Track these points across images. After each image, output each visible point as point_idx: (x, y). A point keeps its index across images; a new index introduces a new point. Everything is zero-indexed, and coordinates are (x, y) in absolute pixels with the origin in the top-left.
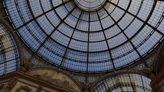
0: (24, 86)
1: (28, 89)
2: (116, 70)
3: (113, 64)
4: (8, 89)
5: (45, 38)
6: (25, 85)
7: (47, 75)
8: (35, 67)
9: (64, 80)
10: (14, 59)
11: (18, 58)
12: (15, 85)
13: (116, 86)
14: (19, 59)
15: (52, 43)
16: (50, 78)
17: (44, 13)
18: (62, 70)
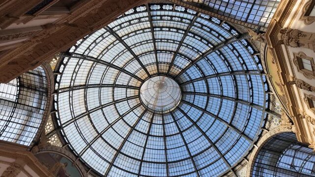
5: (165, 167)
15: (175, 166)
17: (145, 148)
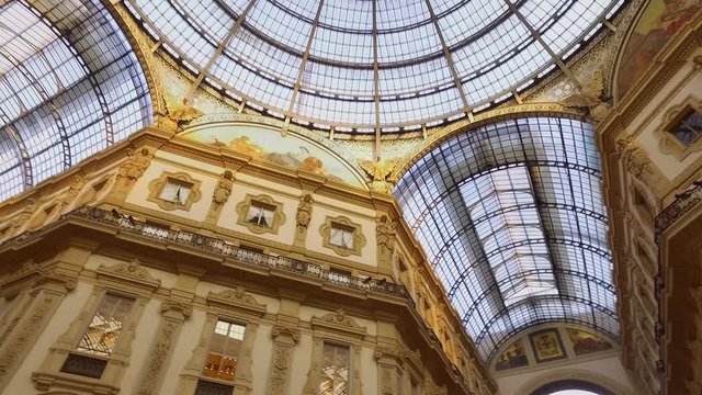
0: (174, 172)
1: (189, 181)
2: (474, 114)
3: (463, 96)
4: (123, 181)
5: (229, 26)
6: (180, 170)
7: (248, 142)
8: (204, 119)
9: (306, 156)
10: (134, 100)
11: (143, 95)
12: (145, 169)
13: (477, 170)
14: (148, 97)
15: (252, 43)
16: (258, 151)
18: (293, 127)
